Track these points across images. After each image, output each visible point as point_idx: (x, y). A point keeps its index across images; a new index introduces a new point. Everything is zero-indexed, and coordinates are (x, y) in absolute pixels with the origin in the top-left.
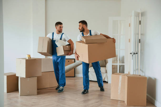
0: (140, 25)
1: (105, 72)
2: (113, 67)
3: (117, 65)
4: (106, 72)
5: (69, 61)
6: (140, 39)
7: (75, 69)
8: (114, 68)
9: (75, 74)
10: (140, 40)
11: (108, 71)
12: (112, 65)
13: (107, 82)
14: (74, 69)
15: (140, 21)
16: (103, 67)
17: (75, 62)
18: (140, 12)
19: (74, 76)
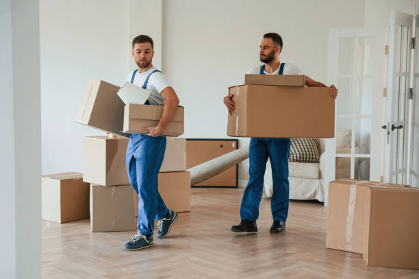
0: (413, 50)
1: (316, 176)
2: (339, 164)
3: (350, 158)
4: (320, 177)
5: (221, 146)
6: (411, 87)
7: (237, 165)
8: (341, 167)
9: (239, 181)
10: (411, 90)
11: (324, 174)
12: (337, 158)
13: (322, 204)
14: (235, 167)
15: (413, 40)
16: (312, 162)
17: (237, 148)
18: (415, 15)
19: (235, 185)
